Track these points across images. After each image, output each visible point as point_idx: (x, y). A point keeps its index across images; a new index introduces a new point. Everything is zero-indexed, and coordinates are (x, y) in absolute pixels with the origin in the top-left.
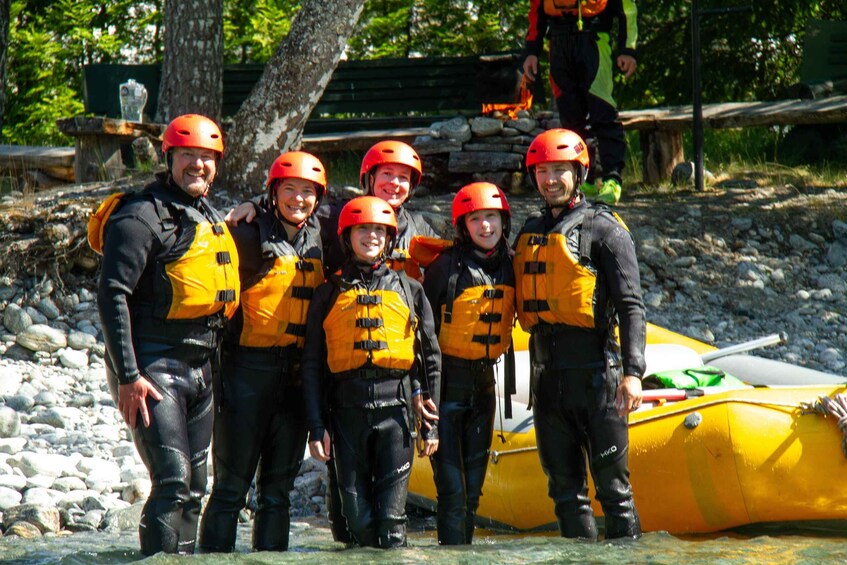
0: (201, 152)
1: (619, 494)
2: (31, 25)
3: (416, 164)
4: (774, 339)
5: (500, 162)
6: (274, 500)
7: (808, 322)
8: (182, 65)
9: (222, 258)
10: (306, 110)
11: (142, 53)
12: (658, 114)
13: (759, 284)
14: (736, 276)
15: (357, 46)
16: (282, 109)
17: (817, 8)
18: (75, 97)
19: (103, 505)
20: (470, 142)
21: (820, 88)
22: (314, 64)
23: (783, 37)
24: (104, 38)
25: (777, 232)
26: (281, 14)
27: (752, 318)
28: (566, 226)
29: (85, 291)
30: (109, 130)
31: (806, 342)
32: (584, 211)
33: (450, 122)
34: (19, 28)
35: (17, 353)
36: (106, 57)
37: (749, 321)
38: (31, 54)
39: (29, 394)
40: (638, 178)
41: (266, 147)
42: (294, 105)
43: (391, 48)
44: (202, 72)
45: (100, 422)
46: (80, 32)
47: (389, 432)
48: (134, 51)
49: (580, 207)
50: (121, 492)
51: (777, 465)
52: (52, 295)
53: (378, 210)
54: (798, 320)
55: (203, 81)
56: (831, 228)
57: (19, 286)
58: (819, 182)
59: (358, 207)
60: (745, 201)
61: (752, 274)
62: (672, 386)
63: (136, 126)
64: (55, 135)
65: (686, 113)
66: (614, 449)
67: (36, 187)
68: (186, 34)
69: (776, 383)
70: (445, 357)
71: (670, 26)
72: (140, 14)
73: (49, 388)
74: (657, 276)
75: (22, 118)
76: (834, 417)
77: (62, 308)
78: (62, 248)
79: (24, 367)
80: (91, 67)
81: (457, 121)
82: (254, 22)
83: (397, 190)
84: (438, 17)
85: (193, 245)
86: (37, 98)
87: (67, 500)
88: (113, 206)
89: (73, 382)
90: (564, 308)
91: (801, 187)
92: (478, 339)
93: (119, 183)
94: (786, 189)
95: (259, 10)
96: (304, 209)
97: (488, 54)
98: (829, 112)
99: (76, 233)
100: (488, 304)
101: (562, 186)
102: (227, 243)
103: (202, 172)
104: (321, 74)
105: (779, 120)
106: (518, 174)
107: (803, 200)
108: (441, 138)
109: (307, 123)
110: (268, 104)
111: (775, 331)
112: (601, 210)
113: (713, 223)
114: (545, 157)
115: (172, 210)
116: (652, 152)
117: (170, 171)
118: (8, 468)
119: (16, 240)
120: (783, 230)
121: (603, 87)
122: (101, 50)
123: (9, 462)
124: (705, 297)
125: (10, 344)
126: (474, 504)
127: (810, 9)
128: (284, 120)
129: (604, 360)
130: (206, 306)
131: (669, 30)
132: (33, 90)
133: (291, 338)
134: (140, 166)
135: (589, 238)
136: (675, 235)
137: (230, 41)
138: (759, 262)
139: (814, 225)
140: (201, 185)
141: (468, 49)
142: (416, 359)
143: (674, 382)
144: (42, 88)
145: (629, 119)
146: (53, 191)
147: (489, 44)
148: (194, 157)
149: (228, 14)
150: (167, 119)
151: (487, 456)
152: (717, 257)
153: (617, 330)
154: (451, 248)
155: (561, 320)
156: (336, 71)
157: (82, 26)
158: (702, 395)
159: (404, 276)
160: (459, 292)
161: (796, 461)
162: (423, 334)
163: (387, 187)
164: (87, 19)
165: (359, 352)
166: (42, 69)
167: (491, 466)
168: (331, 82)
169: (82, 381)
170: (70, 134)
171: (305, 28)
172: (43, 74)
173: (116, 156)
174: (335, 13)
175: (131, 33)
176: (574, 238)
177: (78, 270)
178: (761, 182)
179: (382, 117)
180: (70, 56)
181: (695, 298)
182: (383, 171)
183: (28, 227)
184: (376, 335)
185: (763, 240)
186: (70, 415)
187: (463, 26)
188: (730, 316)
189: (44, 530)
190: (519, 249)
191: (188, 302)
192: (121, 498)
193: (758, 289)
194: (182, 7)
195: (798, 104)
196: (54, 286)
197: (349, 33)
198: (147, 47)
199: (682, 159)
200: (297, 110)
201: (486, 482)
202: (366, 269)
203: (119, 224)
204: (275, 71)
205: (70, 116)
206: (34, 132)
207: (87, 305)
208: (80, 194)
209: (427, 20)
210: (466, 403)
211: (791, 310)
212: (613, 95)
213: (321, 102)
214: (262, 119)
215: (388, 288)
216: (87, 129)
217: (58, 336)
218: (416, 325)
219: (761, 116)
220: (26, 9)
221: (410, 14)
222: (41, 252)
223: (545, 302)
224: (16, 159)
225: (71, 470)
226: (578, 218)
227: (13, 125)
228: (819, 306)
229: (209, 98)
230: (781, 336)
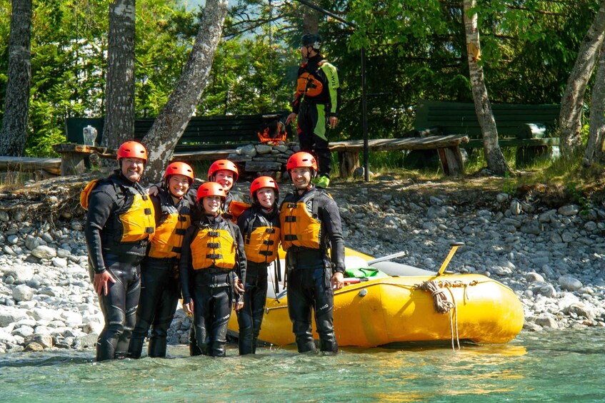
0: (136, 160)
1: (328, 329)
2: (40, 99)
3: (235, 170)
4: (402, 254)
5: (270, 167)
6: (159, 332)
7: (418, 245)
8: (114, 118)
9: (147, 212)
10: (175, 141)
11: (95, 112)
12: (346, 144)
13: (395, 227)
14: (384, 223)
15: (201, 109)
16: (163, 140)
17: (422, 94)
18: (61, 134)
19: (74, 334)
20: (256, 157)
21: (423, 133)
22: (179, 118)
23: (406, 107)
24: (76, 105)
25: (404, 202)
26: (164, 94)
27: (392, 243)
28: (306, 199)
29: (65, 229)
30: (77, 150)
31: (418, 255)
32: (315, 192)
33: (246, 147)
34: (34, 100)
35: (32, 259)
36: (77, 114)
37: (390, 245)
38: (40, 113)
39: (37, 279)
40: (337, 175)
41: (155, 159)
42: (169, 138)
43: (217, 110)
44: (124, 122)
45: (72, 294)
46: (64, 102)
47: (221, 299)
48: (91, 111)
49: (313, 190)
50: (82, 328)
51: (403, 314)
52: (49, 231)
53: (216, 189)
54: (414, 244)
55: (124, 126)
56: (429, 199)
57: (33, 227)
58: (423, 177)
59: (207, 188)
60: (388, 186)
61: (392, 222)
62: (353, 276)
63: (91, 148)
64: (51, 153)
65: (360, 143)
66: (327, 306)
67: (42, 178)
68: (116, 103)
69: (403, 275)
70: (249, 262)
71: (352, 101)
72: (94, 93)
73: (48, 277)
74: (346, 223)
75: (36, 144)
76: (430, 291)
77: (55, 237)
78: (54, 208)
79: (36, 266)
80: (70, 118)
81: (250, 146)
82: (150, 97)
83: (227, 183)
84: (241, 96)
85: (133, 205)
86: (43, 134)
87: (56, 332)
88: (93, 186)
89: (59, 273)
90: (304, 239)
91: (415, 180)
92: (261, 252)
93: (83, 176)
94: (408, 181)
95: (153, 92)
96: (183, 190)
97: (266, 114)
98: (428, 144)
99: (61, 200)
100: (268, 236)
101: (305, 179)
102: (149, 204)
103: (136, 169)
104: (183, 123)
105: (404, 147)
106: (279, 172)
107: (415, 187)
108: (241, 155)
109: (176, 147)
110: (157, 137)
111: (403, 250)
112: (322, 192)
113: (373, 197)
114: (296, 164)
115: (122, 188)
116: (344, 162)
117: (121, 170)
118: (27, 316)
119: (32, 204)
120: (407, 201)
121: (320, 131)
122: (74, 111)
123: (28, 313)
124: (369, 233)
125: (28, 255)
126: (257, 334)
127: (419, 94)
128: (165, 145)
129: (324, 264)
130: (139, 235)
131: (351, 104)
132: (41, 130)
133: (174, 254)
134: (93, 168)
135: (317, 205)
136: (355, 203)
137: (138, 107)
138: (395, 216)
139: (421, 198)
140: (136, 176)
141: (255, 111)
142: (236, 263)
143: (354, 274)
144: (45, 129)
145: (333, 146)
146: (51, 179)
147: (265, 109)
148: (133, 162)
149: (137, 94)
150: (107, 145)
151: (263, 310)
152: (375, 214)
153: (329, 251)
154: (250, 208)
155: (303, 245)
156: (190, 121)
157: (65, 99)
158: (367, 280)
159: (230, 222)
160: (254, 229)
161: (412, 312)
162: (239, 251)
163: (222, 182)
164: (68, 96)
165: (208, 260)
166: (45, 120)
167: (265, 315)
168: (188, 127)
169: (64, 273)
170: (59, 152)
171: (175, 101)
172: (46, 123)
173: (82, 163)
174: (190, 94)
175: (90, 102)
176: (310, 205)
177: (62, 219)
178: (396, 177)
179: (213, 144)
180: (59, 114)
181: (364, 233)
182: (219, 174)
183: (38, 198)
184: (217, 251)
185: (397, 205)
186: (58, 290)
187: (253, 100)
188: (381, 242)
189: (44, 346)
190: (283, 210)
191: (131, 233)
192: (83, 331)
193: (395, 229)
194: (115, 90)
195: (414, 140)
196: (50, 227)
197: (197, 103)
198: (97, 110)
199: (358, 165)
200: (171, 140)
201: (262, 323)
202: (211, 218)
203: (96, 195)
204: (160, 122)
205: (59, 143)
206: (41, 151)
207: (66, 236)
208: (63, 182)
209: (235, 97)
210: (254, 284)
211: (410, 240)
212: (326, 135)
213: (183, 137)
214: (154, 145)
215: (223, 229)
216: (67, 150)
217: (52, 251)
218: (236, 246)
219: (396, 145)
220: (38, 91)
221: (227, 94)
222: (44, 210)
223: (295, 236)
224: (32, 164)
225: (58, 317)
226: (312, 195)
227: (31, 147)
228: (423, 237)
229: (127, 135)
230: (405, 253)
